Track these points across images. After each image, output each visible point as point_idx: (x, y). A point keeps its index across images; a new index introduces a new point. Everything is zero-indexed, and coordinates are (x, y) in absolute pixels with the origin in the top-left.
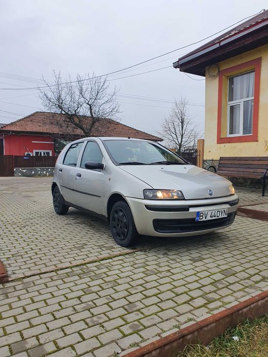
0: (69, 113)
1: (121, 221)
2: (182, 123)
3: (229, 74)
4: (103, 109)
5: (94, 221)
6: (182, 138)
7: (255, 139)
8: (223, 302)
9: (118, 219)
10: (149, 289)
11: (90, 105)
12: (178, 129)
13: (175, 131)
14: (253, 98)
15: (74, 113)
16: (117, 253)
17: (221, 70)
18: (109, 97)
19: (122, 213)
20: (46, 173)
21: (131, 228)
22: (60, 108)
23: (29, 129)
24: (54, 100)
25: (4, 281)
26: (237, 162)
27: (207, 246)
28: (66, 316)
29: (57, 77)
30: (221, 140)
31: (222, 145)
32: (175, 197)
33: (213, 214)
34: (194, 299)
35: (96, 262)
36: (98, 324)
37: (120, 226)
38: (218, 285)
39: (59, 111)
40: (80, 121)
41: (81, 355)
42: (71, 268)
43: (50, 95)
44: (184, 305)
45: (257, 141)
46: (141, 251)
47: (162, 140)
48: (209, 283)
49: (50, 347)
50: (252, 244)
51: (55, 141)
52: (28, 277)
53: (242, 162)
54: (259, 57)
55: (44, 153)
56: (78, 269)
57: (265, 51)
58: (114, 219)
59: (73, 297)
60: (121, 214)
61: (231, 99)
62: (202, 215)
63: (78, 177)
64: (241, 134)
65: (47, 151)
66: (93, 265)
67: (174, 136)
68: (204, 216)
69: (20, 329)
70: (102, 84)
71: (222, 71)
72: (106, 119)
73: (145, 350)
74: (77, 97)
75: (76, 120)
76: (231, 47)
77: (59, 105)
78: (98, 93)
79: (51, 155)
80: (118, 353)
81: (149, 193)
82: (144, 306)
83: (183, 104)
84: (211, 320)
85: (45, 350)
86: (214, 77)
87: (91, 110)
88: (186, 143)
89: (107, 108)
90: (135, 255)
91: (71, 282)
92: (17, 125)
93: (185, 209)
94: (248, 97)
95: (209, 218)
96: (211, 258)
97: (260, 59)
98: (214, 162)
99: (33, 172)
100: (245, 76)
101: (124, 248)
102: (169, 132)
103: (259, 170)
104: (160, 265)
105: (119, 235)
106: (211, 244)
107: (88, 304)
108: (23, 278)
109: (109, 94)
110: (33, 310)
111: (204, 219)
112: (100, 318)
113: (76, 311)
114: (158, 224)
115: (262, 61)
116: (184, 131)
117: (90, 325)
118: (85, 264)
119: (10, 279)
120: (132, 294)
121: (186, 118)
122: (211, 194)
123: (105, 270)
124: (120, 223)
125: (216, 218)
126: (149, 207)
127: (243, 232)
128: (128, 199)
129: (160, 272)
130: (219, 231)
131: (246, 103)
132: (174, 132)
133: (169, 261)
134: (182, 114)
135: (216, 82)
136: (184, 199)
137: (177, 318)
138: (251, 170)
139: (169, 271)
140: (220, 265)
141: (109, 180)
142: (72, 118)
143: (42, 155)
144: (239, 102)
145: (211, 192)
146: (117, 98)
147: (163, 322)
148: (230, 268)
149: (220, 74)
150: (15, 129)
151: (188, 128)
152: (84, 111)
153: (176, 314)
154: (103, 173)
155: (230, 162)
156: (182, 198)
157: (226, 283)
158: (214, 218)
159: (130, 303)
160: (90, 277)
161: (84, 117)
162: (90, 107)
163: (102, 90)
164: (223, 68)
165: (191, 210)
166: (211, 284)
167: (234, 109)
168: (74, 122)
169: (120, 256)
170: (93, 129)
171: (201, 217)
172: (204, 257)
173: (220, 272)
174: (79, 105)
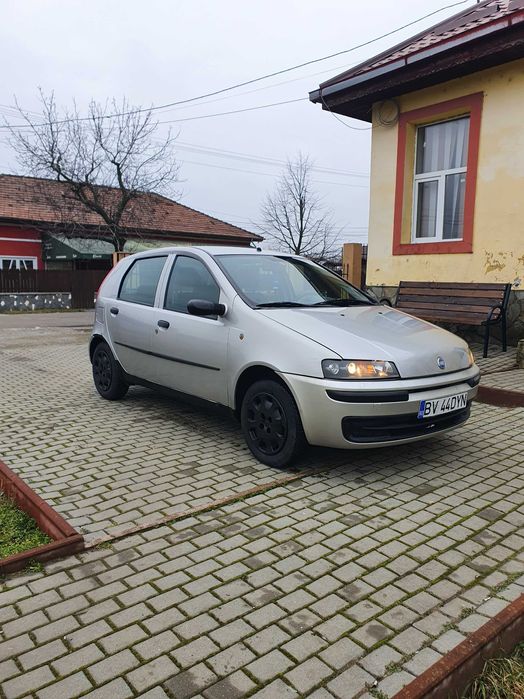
0: (75, 180)
1: (270, 419)
2: (302, 205)
3: (418, 121)
4: (145, 175)
5: (188, 412)
6: (301, 237)
7: (466, 248)
8: (507, 573)
9: (263, 416)
10: (366, 553)
11: (118, 165)
12: (294, 218)
13: (288, 222)
14: (464, 169)
15: (84, 180)
16: (269, 481)
17: (403, 111)
18: (158, 150)
19: (271, 404)
20: (30, 304)
21: (293, 432)
22: (54, 169)
24: (42, 151)
25: (78, 549)
26: (433, 292)
27: (429, 461)
28: (238, 618)
29: (48, 102)
30: (401, 249)
31: (403, 258)
32: (381, 374)
33: (445, 404)
34: (456, 569)
35: (236, 501)
36: (307, 630)
37: (266, 428)
38: (482, 539)
39: (54, 176)
40: (96, 197)
41: (308, 694)
42: (195, 515)
43: (33, 141)
44: (441, 582)
45: (471, 253)
46: (312, 475)
47: (260, 239)
48: (465, 536)
49: (243, 684)
50: (505, 456)
51: (43, 237)
52: (120, 538)
53: (443, 292)
54: (478, 90)
55: (21, 262)
56: (210, 518)
57: (489, 80)
58: (251, 414)
59: (232, 577)
60: (269, 404)
61: (420, 170)
62: (428, 406)
63: (160, 329)
64: (439, 238)
65: (29, 258)
66: (235, 509)
67: (287, 232)
68: (432, 409)
69: (166, 649)
70: (142, 122)
71: (405, 113)
72: (150, 195)
73: (433, 679)
74: (90, 148)
75: (89, 195)
76: (428, 68)
77: (52, 163)
78: (134, 140)
79: (35, 267)
80: (375, 686)
81: (333, 368)
82: (373, 589)
83: (304, 169)
84: (516, 612)
85: (234, 690)
86: (389, 125)
87: (119, 174)
88: (309, 247)
89: (153, 172)
90: (304, 484)
91: (209, 546)
93: (402, 395)
94: (453, 166)
95: (439, 412)
96: (446, 485)
97: (480, 96)
98: (387, 290)
99: (3, 303)
100: (449, 127)
101: (278, 471)
102: (275, 223)
103: (476, 309)
104: (362, 504)
105: (263, 444)
106: (433, 457)
107: (267, 591)
108: (112, 541)
109: (157, 143)
110: (167, 609)
111: (431, 414)
112: (304, 617)
113: (251, 605)
114: (351, 425)
115: (485, 98)
116: (304, 222)
117: (294, 632)
118: (218, 507)
119: (87, 546)
120: (339, 567)
121: (308, 196)
122: (442, 367)
123: (263, 518)
124: (268, 421)
125: (450, 410)
126: (334, 394)
127: (478, 431)
128: (288, 378)
129: (369, 519)
130: (449, 434)
131: (450, 178)
132: (285, 225)
133: (374, 495)
134: (301, 188)
135: (393, 135)
136: (399, 378)
137: (442, 609)
138: (461, 308)
139: (383, 515)
140: (469, 501)
141: (241, 338)
142: (80, 190)
143: (18, 267)
144: (437, 175)
145: (442, 363)
146: (174, 151)
147: (421, 618)
148: (489, 506)
149: (401, 119)
151: (313, 216)
152: (105, 176)
153: (437, 601)
154: (223, 322)
155: (419, 291)
156: (395, 376)
157: (494, 535)
158: (446, 411)
159: (345, 584)
160: (241, 533)
161: (108, 189)
162: (119, 169)
163: (142, 134)
164: (408, 108)
165: (413, 398)
166: (469, 538)
167: (426, 190)
168: (85, 198)
169: (277, 487)
170: (124, 214)
171: (427, 411)
172: (434, 484)
173: (475, 514)
174: (95, 164)
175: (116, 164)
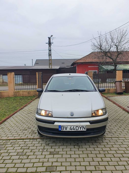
0: (105, 51)
11: (117, 46)
15: (108, 51)
23: (87, 61)
33: (72, 128)
40: (111, 55)
62: (62, 127)
65: (95, 71)
68: (64, 128)
75: (109, 54)
77: (100, 48)
78: (121, 38)
92: (82, 60)
95: (69, 130)
96: (63, 154)
111: (65, 130)
122: (72, 115)
125: (75, 130)
150: (81, 62)
152: (114, 49)
158: (73, 130)
162: (117, 47)
165: (56, 124)
171: (62, 129)
172: (61, 152)
174: (111, 46)
175: (116, 46)
